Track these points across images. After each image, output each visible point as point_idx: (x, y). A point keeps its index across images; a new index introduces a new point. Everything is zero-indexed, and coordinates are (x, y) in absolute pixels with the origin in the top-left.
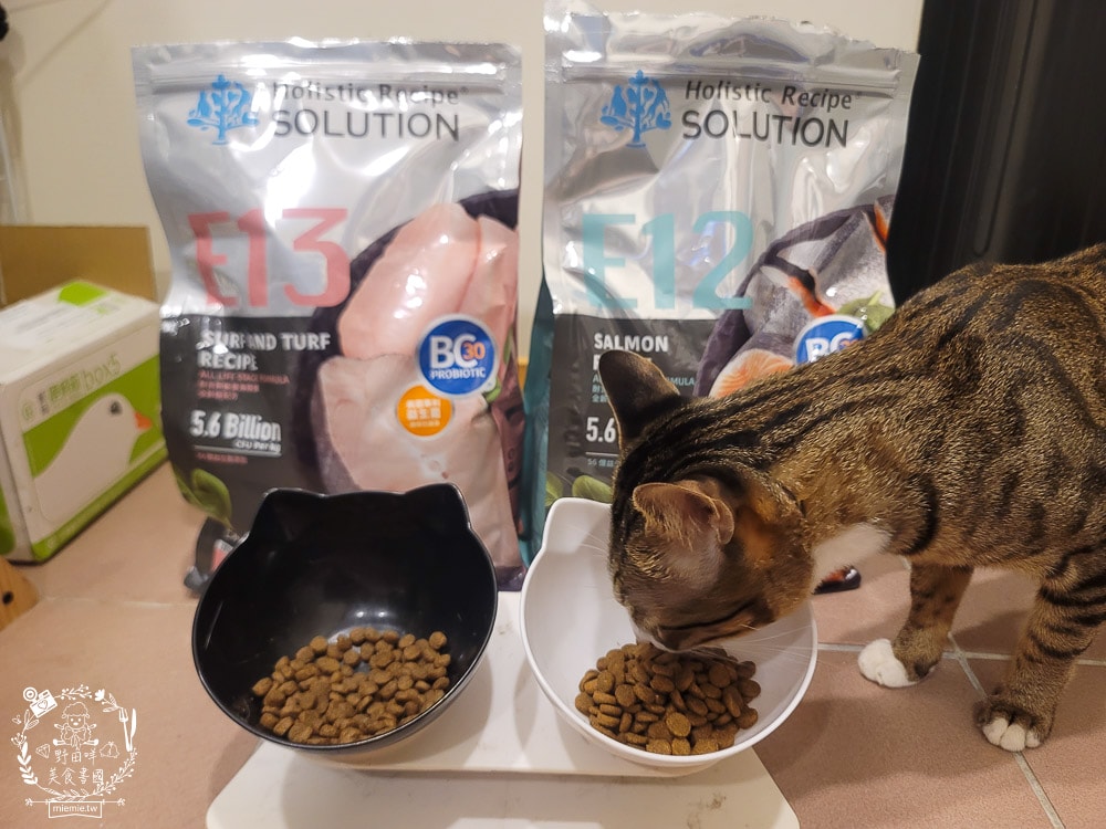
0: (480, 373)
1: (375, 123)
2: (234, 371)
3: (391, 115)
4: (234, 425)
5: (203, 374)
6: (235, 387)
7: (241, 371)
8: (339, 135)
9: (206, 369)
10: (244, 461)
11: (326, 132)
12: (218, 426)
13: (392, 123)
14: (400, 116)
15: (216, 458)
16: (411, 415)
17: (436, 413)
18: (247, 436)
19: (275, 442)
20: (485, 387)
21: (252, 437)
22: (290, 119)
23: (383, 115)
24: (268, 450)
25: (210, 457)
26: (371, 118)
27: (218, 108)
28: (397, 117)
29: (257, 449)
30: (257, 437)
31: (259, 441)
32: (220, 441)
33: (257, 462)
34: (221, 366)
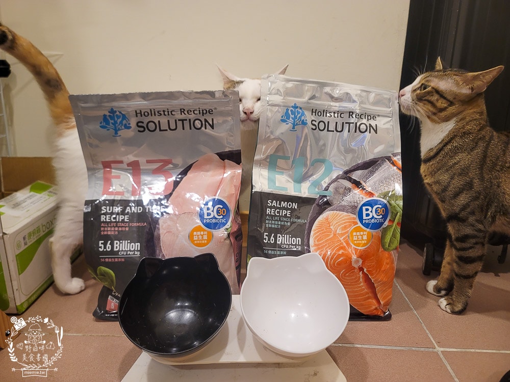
0: (224, 221)
1: (180, 124)
2: (116, 222)
3: (186, 120)
4: (118, 245)
5: (102, 225)
6: (116, 229)
7: (119, 222)
8: (167, 130)
9: (103, 222)
10: (123, 260)
11: (160, 130)
12: (110, 246)
13: (187, 124)
14: (190, 120)
15: (110, 260)
16: (195, 238)
17: (205, 237)
18: (124, 249)
19: (137, 251)
20: (226, 226)
21: (126, 249)
22: (145, 125)
23: (183, 120)
24: (134, 254)
25: (107, 260)
26: (177, 120)
27: (113, 121)
28: (188, 120)
29: (129, 255)
30: (129, 249)
31: (130, 251)
32: (112, 252)
33: (129, 261)
34: (110, 220)
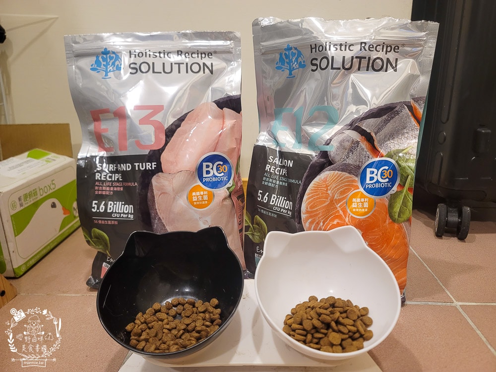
0: (225, 179)
1: (176, 67)
2: (111, 181)
3: (183, 63)
4: (111, 207)
5: (97, 183)
6: (112, 189)
7: (115, 181)
8: (161, 73)
9: (98, 180)
10: (116, 223)
11: (154, 72)
12: (104, 207)
13: (183, 67)
14: (187, 64)
15: (103, 222)
16: (195, 199)
17: (206, 198)
18: (117, 211)
19: (131, 214)
20: (228, 185)
21: (120, 212)
22: (137, 66)
23: (179, 64)
24: (127, 217)
25: (100, 222)
26: (173, 64)
27: (105, 63)
28: (185, 64)
29: (123, 217)
30: (122, 212)
31: (124, 213)
32: (106, 214)
33: (123, 223)
34: (105, 179)
